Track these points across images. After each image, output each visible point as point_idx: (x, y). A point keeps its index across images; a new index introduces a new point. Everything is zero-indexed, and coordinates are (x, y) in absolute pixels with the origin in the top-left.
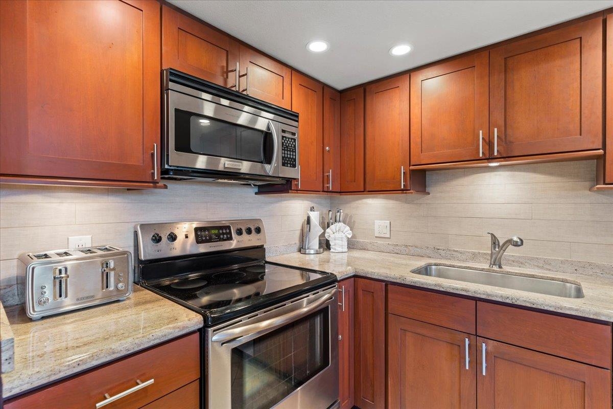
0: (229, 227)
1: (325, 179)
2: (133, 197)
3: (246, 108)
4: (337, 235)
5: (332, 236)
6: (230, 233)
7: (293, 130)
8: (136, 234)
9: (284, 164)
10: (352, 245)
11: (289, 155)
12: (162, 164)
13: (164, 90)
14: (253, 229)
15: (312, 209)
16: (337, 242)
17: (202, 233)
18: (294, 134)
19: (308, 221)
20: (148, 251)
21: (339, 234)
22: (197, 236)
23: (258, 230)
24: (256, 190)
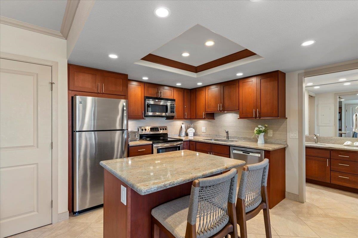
0: (158, 128)
1: (184, 115)
2: (138, 121)
3: (162, 101)
4: (190, 131)
5: (189, 132)
6: (158, 129)
7: (174, 104)
8: (138, 129)
9: (171, 113)
10: (195, 134)
11: (173, 110)
12: (144, 115)
13: (145, 100)
14: (164, 129)
15: (183, 124)
16: (190, 133)
17: (152, 129)
18: (174, 105)
19: (181, 127)
20: (141, 132)
21: (191, 131)
22: (151, 130)
23: (166, 129)
24: (166, 118)
